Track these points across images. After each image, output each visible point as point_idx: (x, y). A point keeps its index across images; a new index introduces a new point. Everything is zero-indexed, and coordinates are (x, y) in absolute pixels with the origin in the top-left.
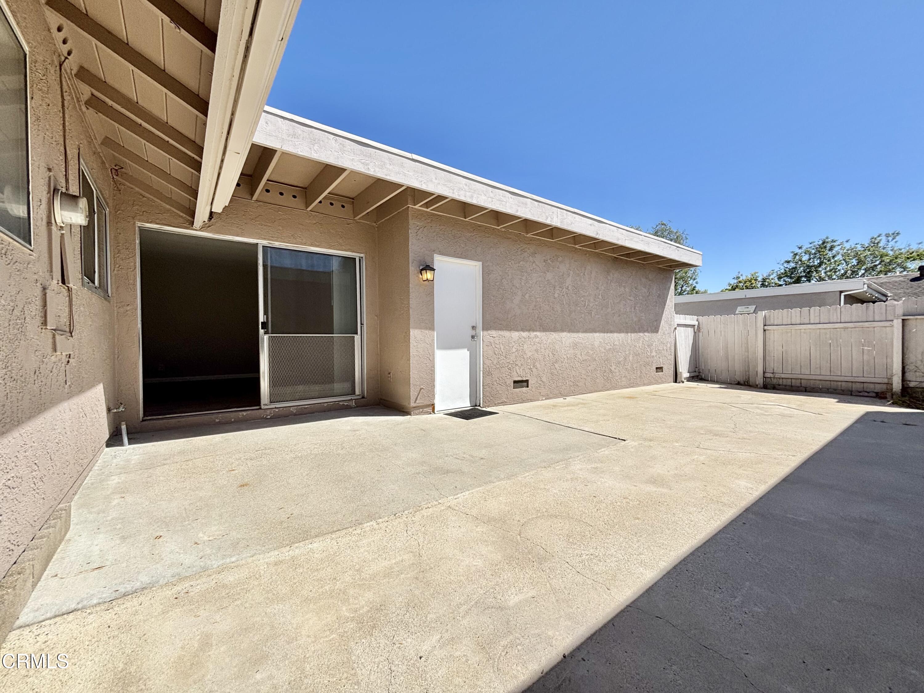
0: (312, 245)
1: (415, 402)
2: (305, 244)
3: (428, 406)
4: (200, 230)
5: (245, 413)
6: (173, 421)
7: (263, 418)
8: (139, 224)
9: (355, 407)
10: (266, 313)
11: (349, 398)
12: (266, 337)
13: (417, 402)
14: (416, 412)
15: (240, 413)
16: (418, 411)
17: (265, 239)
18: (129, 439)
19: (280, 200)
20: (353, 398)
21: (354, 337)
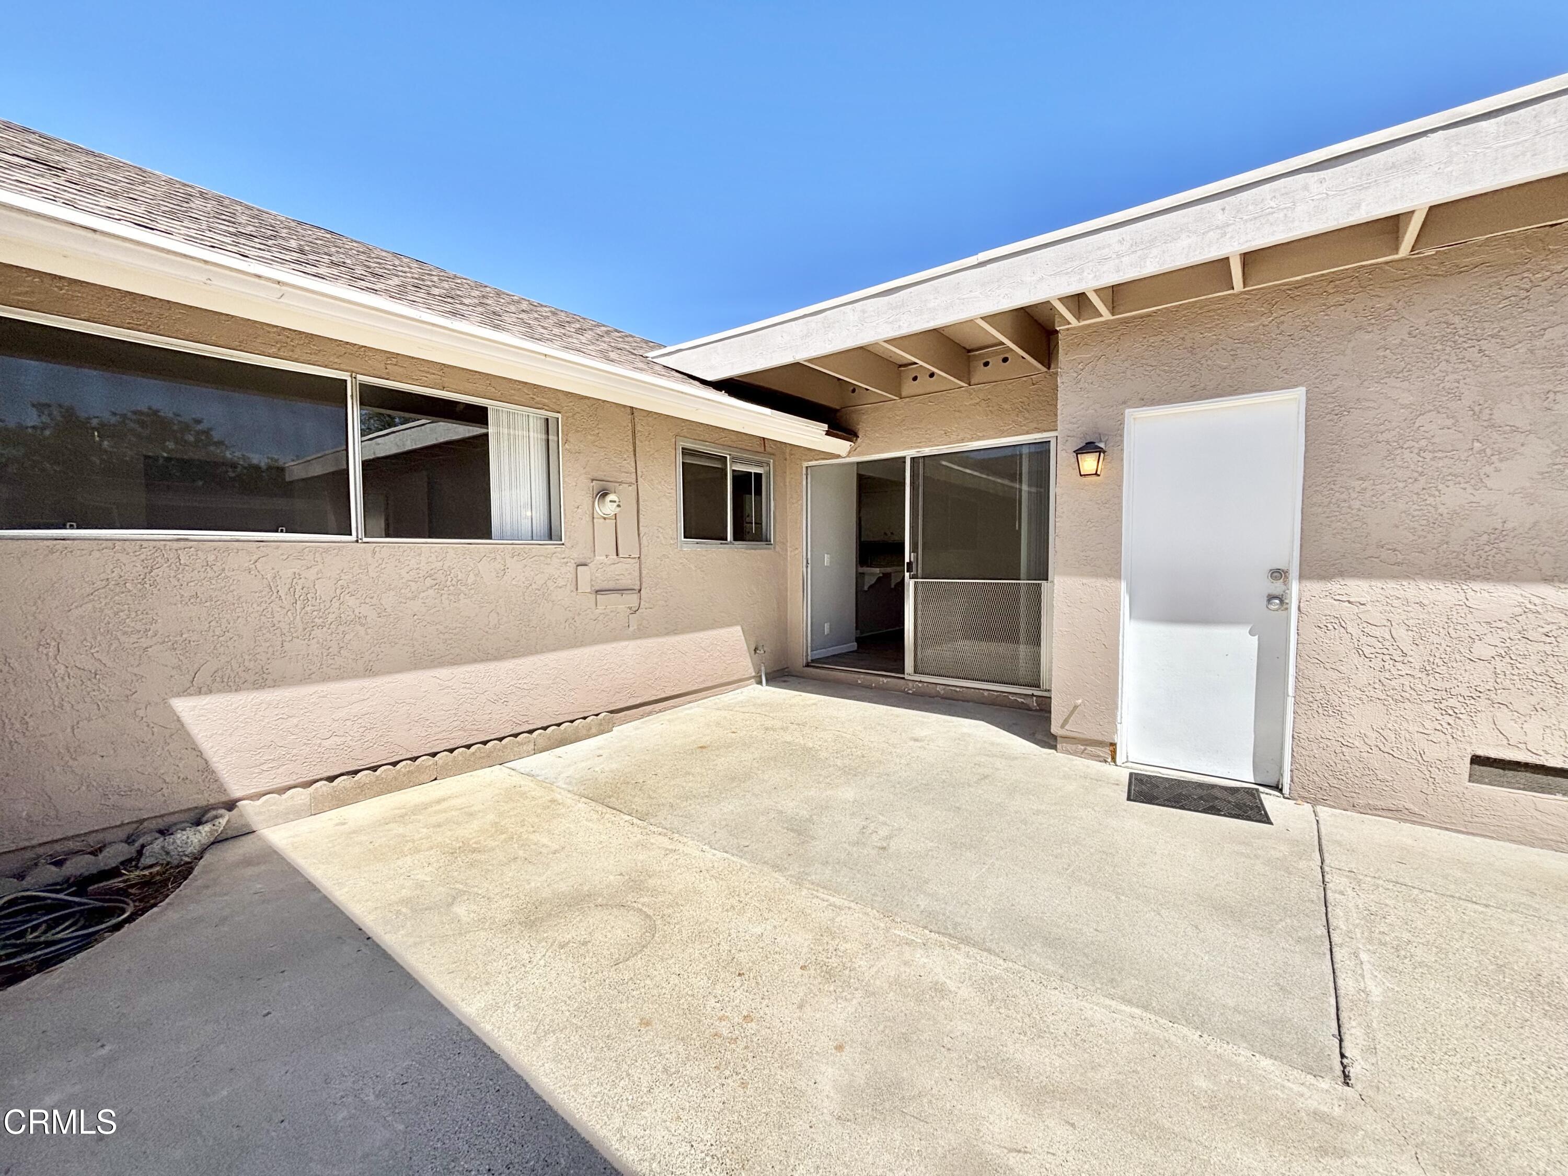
0: (972, 439)
1: (1062, 727)
2: (962, 440)
3: (1100, 744)
4: (848, 456)
5: (885, 680)
6: (823, 672)
7: (903, 691)
8: (805, 464)
9: (1036, 710)
10: (914, 549)
11: (1029, 691)
12: (912, 582)
13: (1067, 727)
14: (1069, 747)
15: (881, 679)
16: (1074, 747)
17: (912, 448)
18: (767, 680)
19: (932, 385)
20: (1036, 693)
21: (1039, 585)
